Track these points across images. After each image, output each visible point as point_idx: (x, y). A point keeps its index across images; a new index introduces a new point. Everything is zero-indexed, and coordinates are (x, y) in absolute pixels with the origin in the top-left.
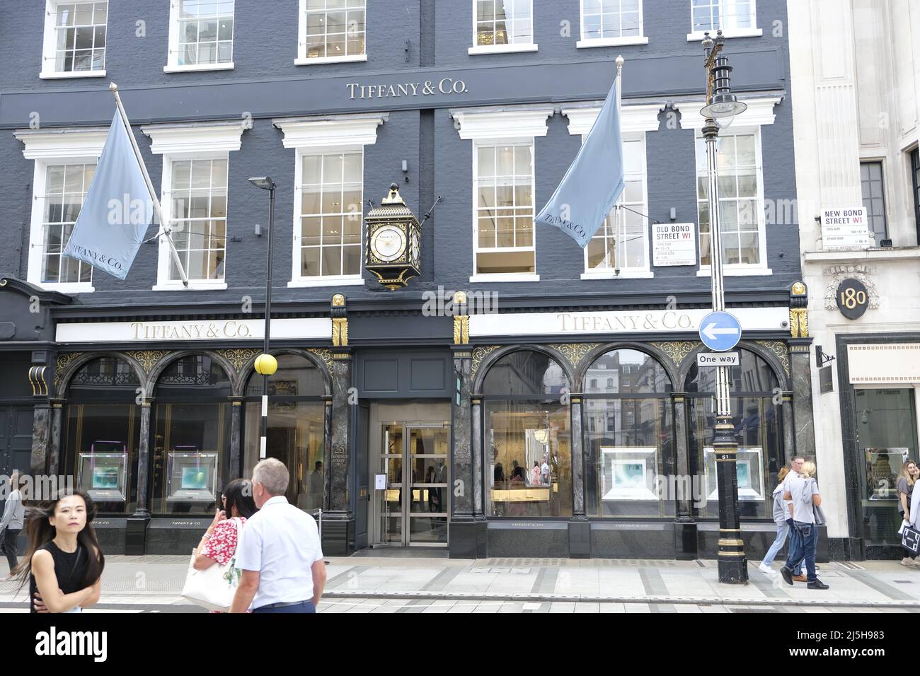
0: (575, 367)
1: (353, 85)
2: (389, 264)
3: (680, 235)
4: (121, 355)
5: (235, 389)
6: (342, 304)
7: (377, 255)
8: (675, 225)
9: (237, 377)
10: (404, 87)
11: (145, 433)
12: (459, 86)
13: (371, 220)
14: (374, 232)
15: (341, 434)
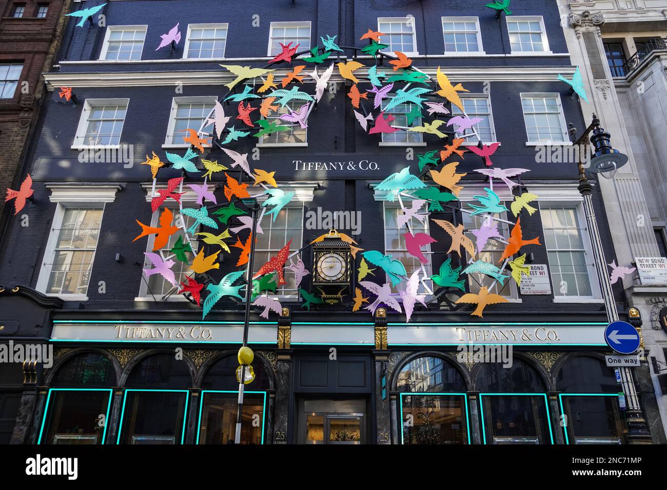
0: (470, 370)
1: (297, 162)
2: (332, 282)
3: (538, 273)
4: (103, 350)
5: (194, 382)
6: (288, 315)
7: (322, 275)
8: (533, 265)
9: (197, 373)
10: (334, 165)
11: (115, 418)
12: (373, 166)
13: (318, 249)
14: (320, 258)
15: (283, 423)
